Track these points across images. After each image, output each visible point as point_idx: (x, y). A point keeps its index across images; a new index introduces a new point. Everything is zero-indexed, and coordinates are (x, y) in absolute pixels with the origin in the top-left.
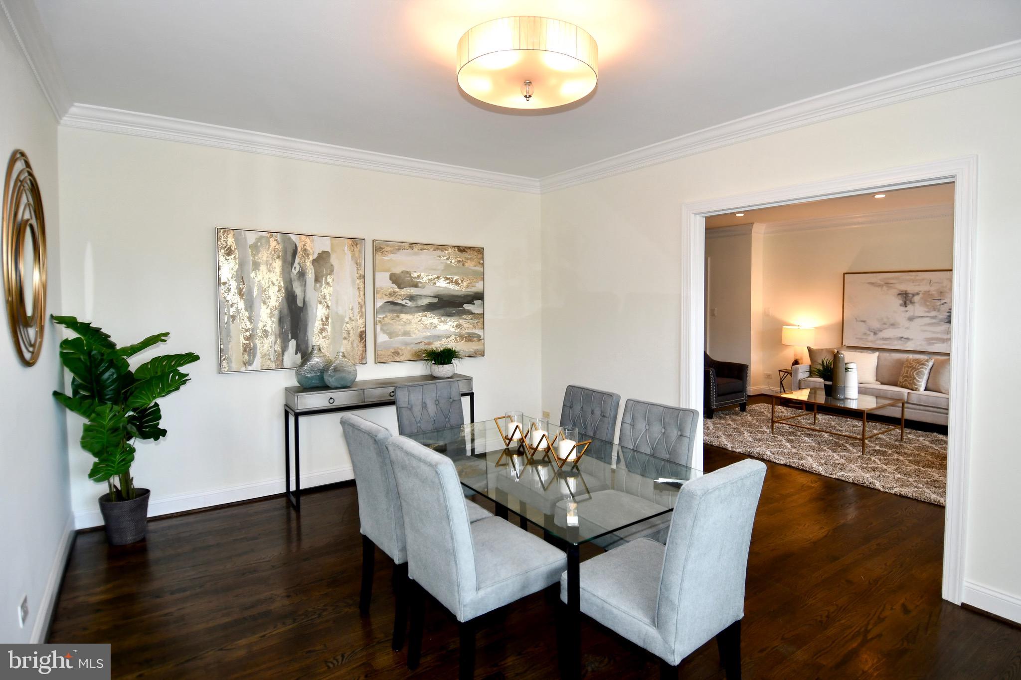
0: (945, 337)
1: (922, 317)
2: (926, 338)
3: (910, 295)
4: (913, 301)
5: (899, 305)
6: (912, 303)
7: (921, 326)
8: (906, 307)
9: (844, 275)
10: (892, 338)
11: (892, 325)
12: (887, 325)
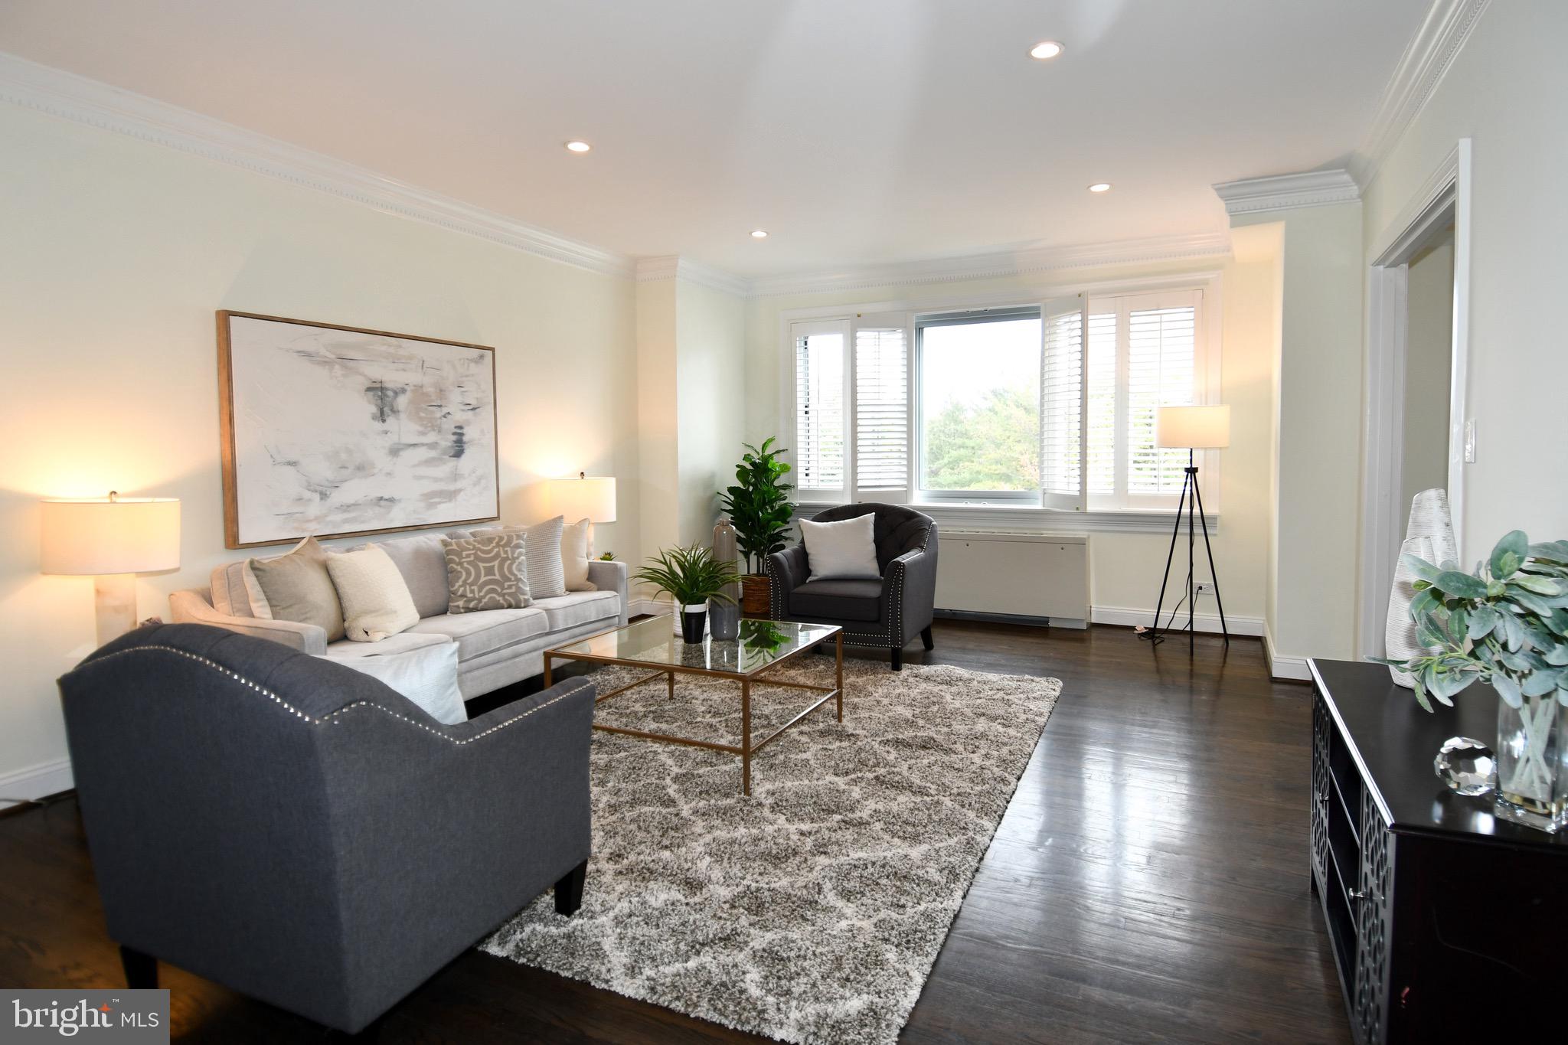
0: (452, 487)
1: (414, 445)
2: (423, 495)
3: (390, 393)
4: (395, 409)
5: (370, 417)
6: (394, 411)
7: (415, 466)
8: (384, 421)
9: (224, 317)
10: (360, 502)
11: (360, 468)
12: (349, 471)
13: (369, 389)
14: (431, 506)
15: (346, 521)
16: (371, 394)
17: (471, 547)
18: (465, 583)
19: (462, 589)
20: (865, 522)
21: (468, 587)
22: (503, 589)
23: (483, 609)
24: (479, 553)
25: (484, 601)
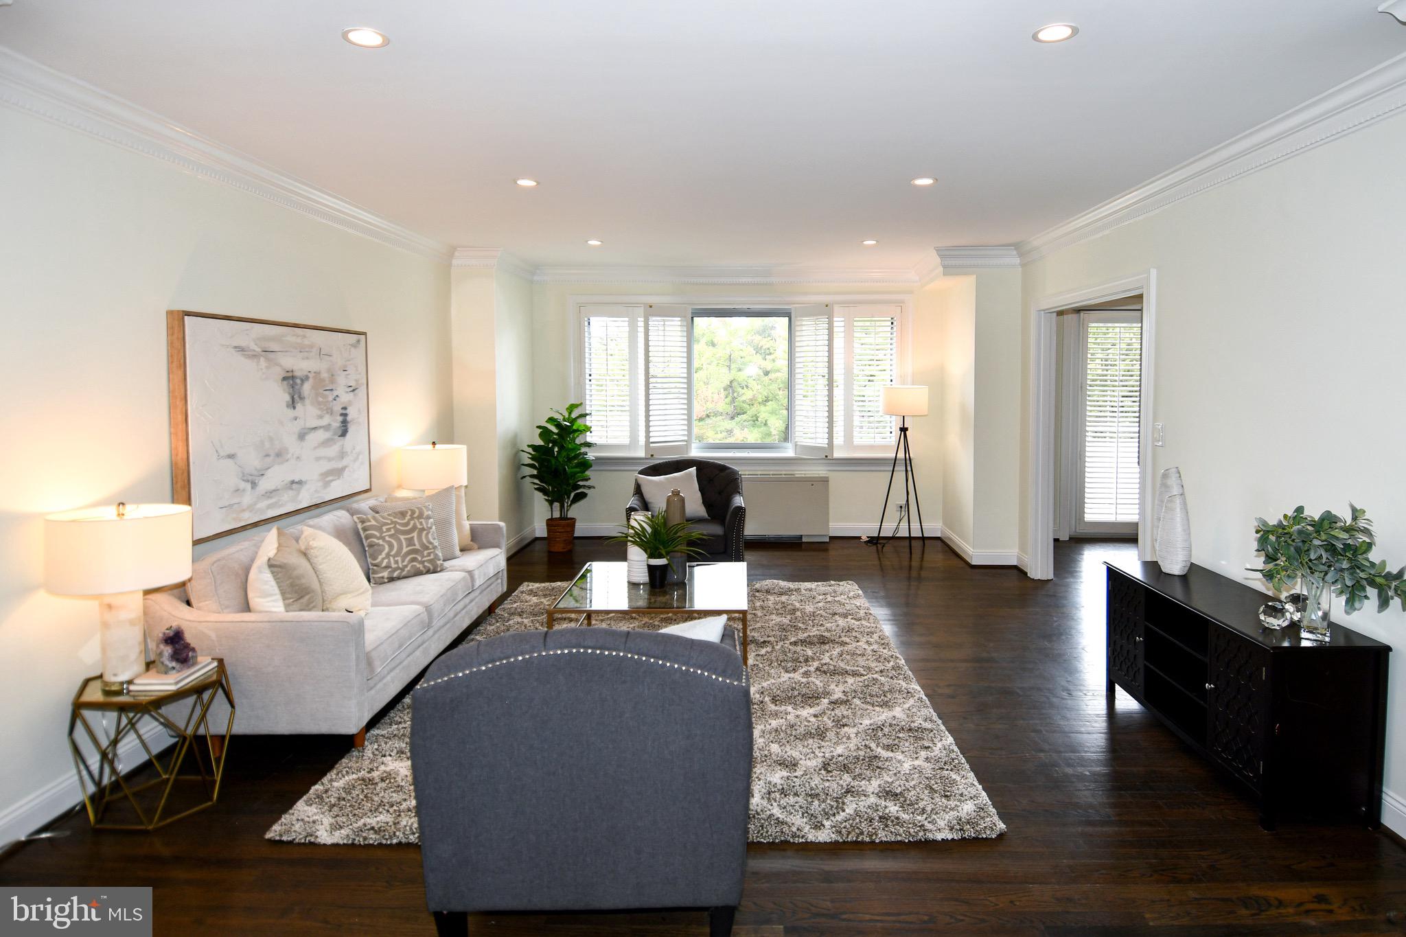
0: (340, 465)
1: (315, 428)
2: (320, 476)
3: (298, 381)
4: (302, 396)
5: (285, 404)
6: (301, 398)
7: (315, 448)
8: (294, 408)
9: (177, 319)
10: (279, 487)
11: (278, 455)
12: (271, 458)
13: (284, 379)
14: (327, 484)
15: (269, 507)
16: (285, 382)
17: (389, 522)
18: (388, 555)
19: (386, 561)
20: (690, 474)
21: (391, 558)
22: (423, 557)
23: (405, 577)
24: (398, 526)
25: (406, 569)
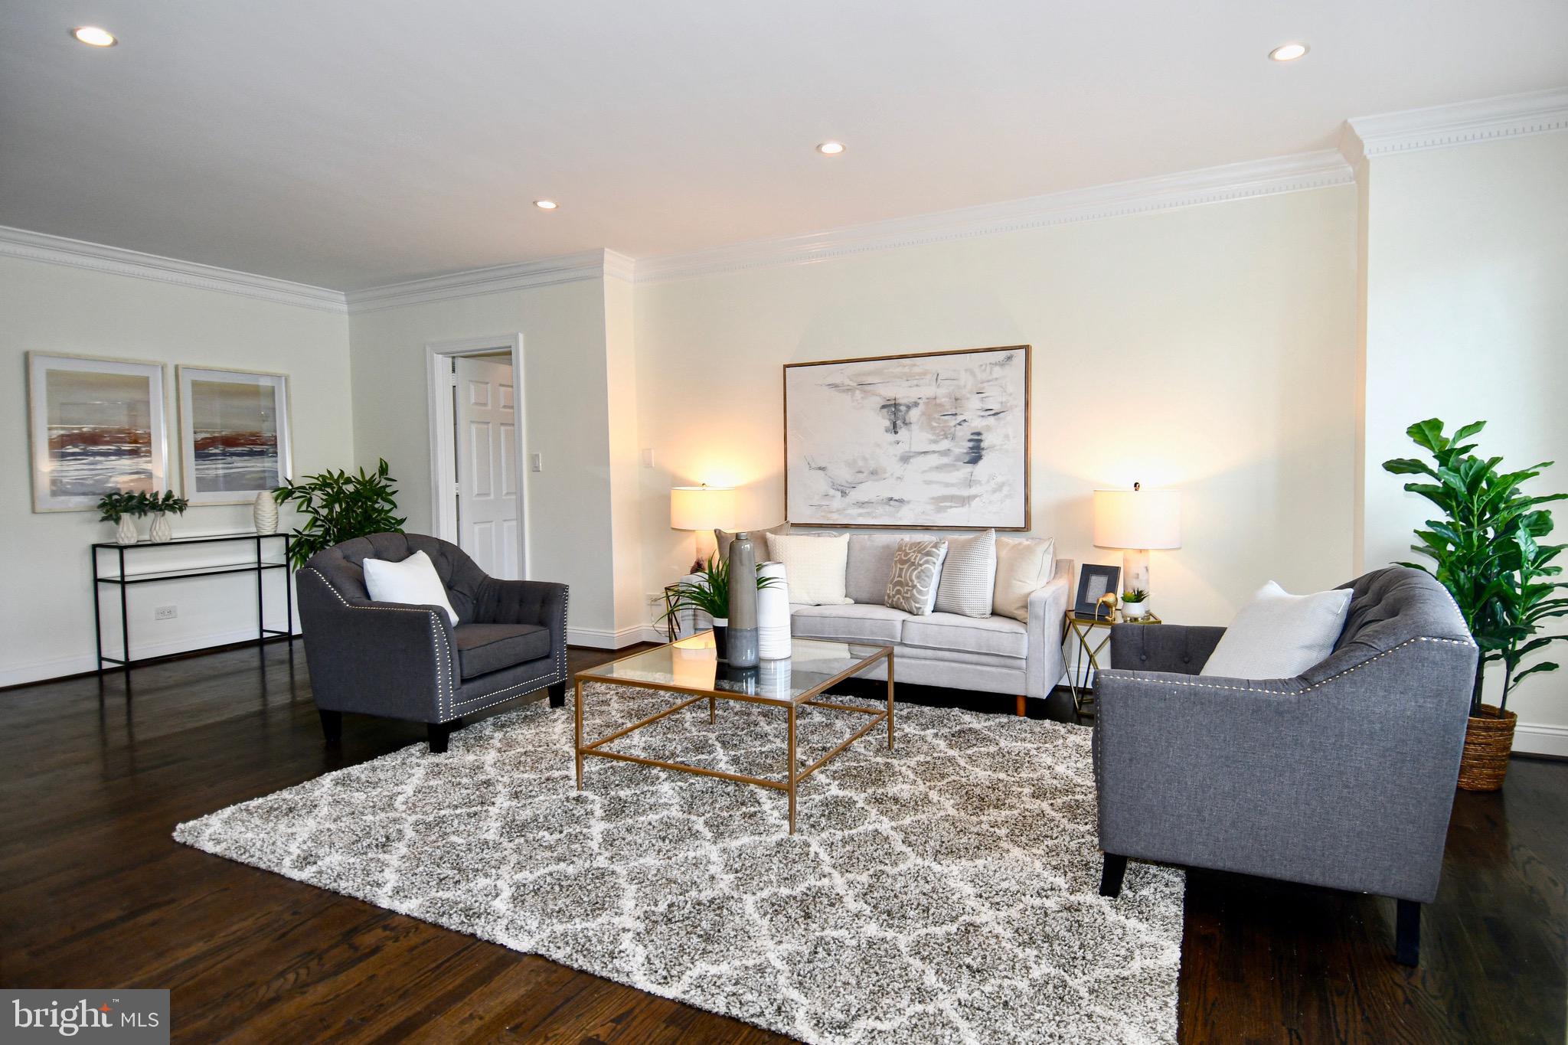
0: (966, 493)
1: (925, 453)
2: (933, 498)
3: (903, 408)
4: (907, 421)
5: (883, 429)
6: (906, 424)
7: (924, 472)
8: (896, 433)
10: (873, 500)
11: (874, 473)
12: (865, 474)
13: (884, 407)
14: (941, 510)
15: (860, 515)
16: (885, 410)
